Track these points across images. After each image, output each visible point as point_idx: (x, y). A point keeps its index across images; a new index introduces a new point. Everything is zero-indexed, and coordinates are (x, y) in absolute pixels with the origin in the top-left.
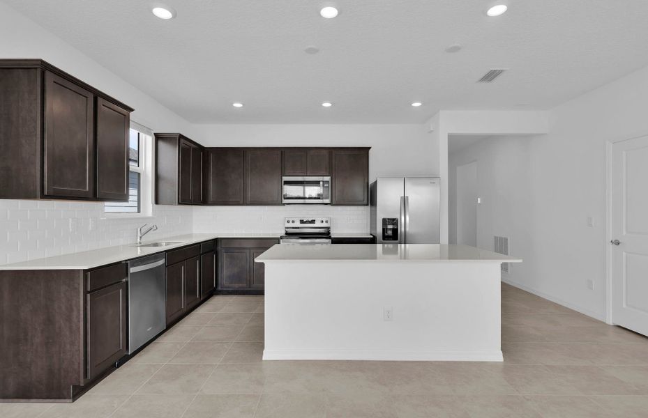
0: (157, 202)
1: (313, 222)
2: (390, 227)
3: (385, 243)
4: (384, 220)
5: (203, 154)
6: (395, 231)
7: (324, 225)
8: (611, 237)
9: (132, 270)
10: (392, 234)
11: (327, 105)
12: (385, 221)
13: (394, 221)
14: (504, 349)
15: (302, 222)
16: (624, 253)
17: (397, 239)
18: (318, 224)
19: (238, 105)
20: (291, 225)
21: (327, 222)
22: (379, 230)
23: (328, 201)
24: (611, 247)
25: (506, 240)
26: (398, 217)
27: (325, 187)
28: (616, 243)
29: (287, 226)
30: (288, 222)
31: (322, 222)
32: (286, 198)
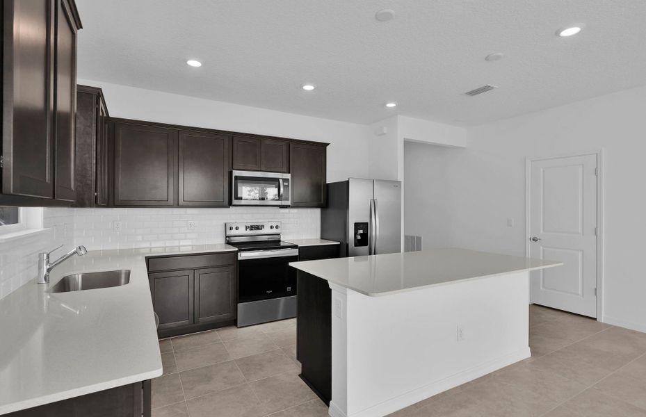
1: (261, 227)
2: (361, 231)
4: (356, 224)
5: (108, 127)
6: (365, 236)
7: (274, 231)
8: (529, 235)
10: (363, 239)
11: (309, 88)
12: (357, 226)
13: (364, 226)
16: (541, 248)
18: (266, 230)
19: (194, 63)
20: (234, 232)
21: (277, 227)
22: (351, 235)
23: (288, 203)
24: (529, 244)
25: (419, 239)
26: (368, 221)
27: (284, 186)
28: (535, 240)
29: (228, 234)
30: (231, 229)
31: (271, 227)
32: (237, 198)
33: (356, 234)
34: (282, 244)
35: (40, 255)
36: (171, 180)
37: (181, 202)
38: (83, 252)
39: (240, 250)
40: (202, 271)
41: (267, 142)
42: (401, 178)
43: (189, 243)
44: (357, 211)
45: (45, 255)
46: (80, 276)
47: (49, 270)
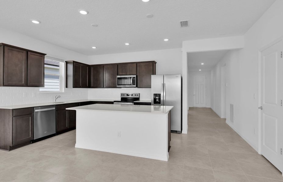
0: (67, 87)
3: (155, 105)
5: (88, 68)
9: (36, 111)
16: (264, 114)
17: (160, 104)
19: (94, 48)
25: (233, 106)
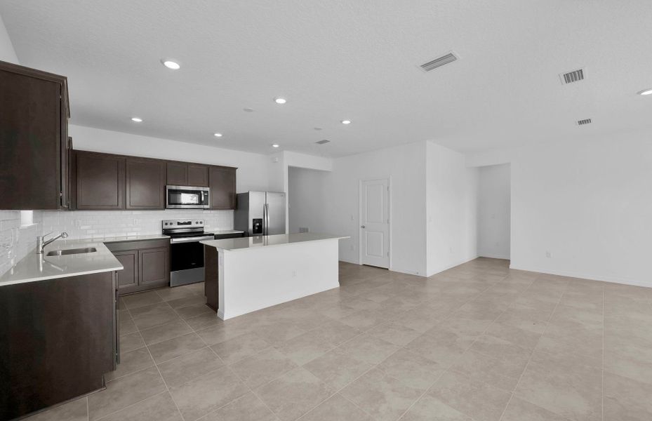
1: (190, 223)
2: (258, 224)
4: (254, 220)
6: (260, 227)
7: (199, 225)
8: (361, 225)
10: (259, 229)
13: (260, 221)
14: (340, 280)
15: (179, 224)
16: (366, 232)
18: (193, 225)
20: (168, 227)
22: (251, 227)
23: (208, 206)
24: (361, 229)
26: (262, 218)
27: (205, 196)
28: (364, 227)
29: (164, 227)
30: (166, 224)
31: (197, 223)
32: (170, 204)
33: (254, 226)
34: (205, 233)
35: (38, 238)
36: (120, 192)
37: (128, 207)
38: (65, 236)
39: (172, 238)
40: (144, 251)
41: (193, 166)
42: (286, 190)
43: (135, 234)
44: (255, 211)
45: (41, 238)
46: (60, 252)
47: (43, 246)
